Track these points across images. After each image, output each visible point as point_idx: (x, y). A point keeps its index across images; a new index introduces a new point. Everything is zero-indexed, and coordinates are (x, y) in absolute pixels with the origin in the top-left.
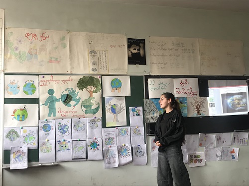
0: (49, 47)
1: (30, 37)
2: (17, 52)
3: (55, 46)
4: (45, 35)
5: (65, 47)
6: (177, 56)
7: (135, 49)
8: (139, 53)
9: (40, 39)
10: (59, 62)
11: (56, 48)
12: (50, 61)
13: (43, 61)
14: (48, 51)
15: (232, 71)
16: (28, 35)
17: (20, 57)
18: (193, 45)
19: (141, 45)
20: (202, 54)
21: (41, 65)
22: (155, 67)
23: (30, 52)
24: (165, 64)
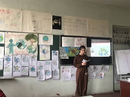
1: (1, 12)
3: (14, 17)
4: (9, 11)
6: (77, 26)
7: (56, 21)
8: (58, 24)
10: (16, 26)
13: (7, 25)
14: (10, 19)
19: (59, 19)
22: (66, 31)
23: (1, 20)
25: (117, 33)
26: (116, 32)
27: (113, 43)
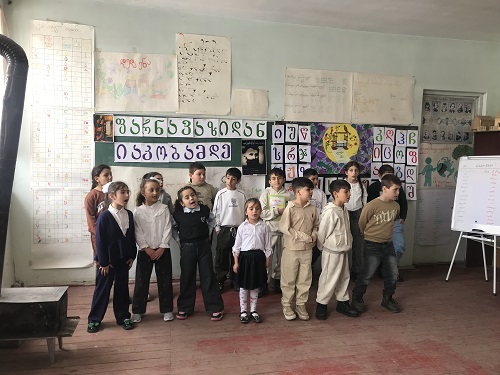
0: (151, 77)
1: (127, 63)
2: (111, 85)
3: (158, 75)
4: (146, 61)
5: (172, 76)
6: (321, 96)
9: (139, 66)
10: (164, 97)
11: (161, 78)
12: (154, 96)
14: (150, 83)
15: (394, 119)
16: (124, 61)
17: (115, 92)
18: (345, 81)
20: (356, 94)
21: (143, 102)
22: (290, 110)
23: (127, 85)
24: (304, 107)
25: (435, 110)
26: (432, 108)
27: (423, 138)
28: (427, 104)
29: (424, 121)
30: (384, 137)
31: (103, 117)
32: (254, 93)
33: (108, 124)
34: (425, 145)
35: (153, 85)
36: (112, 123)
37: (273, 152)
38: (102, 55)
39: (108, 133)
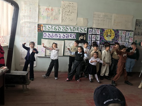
0: (54, 14)
1: (47, 10)
2: (43, 16)
4: (53, 9)
5: (60, 14)
6: (104, 21)
9: (51, 10)
10: (57, 20)
11: (57, 14)
12: (54, 19)
13: (52, 19)
15: (126, 28)
16: (47, 9)
17: (44, 18)
18: (111, 16)
20: (114, 20)
21: (51, 21)
22: (94, 24)
24: (98, 24)
25: (139, 26)
27: (135, 34)
28: (137, 24)
29: (135, 29)
30: (122, 34)
31: (40, 25)
32: (84, 19)
33: (41, 27)
34: (135, 36)
35: (54, 16)
36: (42, 27)
37: (88, 37)
38: (40, 7)
39: (41, 30)
